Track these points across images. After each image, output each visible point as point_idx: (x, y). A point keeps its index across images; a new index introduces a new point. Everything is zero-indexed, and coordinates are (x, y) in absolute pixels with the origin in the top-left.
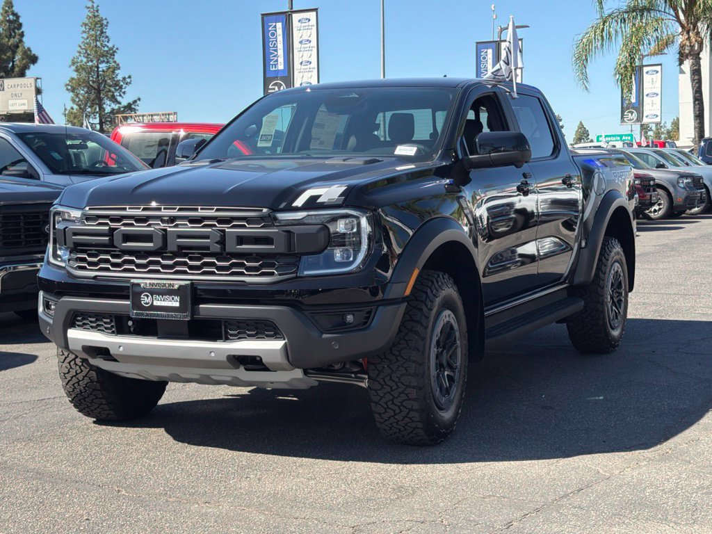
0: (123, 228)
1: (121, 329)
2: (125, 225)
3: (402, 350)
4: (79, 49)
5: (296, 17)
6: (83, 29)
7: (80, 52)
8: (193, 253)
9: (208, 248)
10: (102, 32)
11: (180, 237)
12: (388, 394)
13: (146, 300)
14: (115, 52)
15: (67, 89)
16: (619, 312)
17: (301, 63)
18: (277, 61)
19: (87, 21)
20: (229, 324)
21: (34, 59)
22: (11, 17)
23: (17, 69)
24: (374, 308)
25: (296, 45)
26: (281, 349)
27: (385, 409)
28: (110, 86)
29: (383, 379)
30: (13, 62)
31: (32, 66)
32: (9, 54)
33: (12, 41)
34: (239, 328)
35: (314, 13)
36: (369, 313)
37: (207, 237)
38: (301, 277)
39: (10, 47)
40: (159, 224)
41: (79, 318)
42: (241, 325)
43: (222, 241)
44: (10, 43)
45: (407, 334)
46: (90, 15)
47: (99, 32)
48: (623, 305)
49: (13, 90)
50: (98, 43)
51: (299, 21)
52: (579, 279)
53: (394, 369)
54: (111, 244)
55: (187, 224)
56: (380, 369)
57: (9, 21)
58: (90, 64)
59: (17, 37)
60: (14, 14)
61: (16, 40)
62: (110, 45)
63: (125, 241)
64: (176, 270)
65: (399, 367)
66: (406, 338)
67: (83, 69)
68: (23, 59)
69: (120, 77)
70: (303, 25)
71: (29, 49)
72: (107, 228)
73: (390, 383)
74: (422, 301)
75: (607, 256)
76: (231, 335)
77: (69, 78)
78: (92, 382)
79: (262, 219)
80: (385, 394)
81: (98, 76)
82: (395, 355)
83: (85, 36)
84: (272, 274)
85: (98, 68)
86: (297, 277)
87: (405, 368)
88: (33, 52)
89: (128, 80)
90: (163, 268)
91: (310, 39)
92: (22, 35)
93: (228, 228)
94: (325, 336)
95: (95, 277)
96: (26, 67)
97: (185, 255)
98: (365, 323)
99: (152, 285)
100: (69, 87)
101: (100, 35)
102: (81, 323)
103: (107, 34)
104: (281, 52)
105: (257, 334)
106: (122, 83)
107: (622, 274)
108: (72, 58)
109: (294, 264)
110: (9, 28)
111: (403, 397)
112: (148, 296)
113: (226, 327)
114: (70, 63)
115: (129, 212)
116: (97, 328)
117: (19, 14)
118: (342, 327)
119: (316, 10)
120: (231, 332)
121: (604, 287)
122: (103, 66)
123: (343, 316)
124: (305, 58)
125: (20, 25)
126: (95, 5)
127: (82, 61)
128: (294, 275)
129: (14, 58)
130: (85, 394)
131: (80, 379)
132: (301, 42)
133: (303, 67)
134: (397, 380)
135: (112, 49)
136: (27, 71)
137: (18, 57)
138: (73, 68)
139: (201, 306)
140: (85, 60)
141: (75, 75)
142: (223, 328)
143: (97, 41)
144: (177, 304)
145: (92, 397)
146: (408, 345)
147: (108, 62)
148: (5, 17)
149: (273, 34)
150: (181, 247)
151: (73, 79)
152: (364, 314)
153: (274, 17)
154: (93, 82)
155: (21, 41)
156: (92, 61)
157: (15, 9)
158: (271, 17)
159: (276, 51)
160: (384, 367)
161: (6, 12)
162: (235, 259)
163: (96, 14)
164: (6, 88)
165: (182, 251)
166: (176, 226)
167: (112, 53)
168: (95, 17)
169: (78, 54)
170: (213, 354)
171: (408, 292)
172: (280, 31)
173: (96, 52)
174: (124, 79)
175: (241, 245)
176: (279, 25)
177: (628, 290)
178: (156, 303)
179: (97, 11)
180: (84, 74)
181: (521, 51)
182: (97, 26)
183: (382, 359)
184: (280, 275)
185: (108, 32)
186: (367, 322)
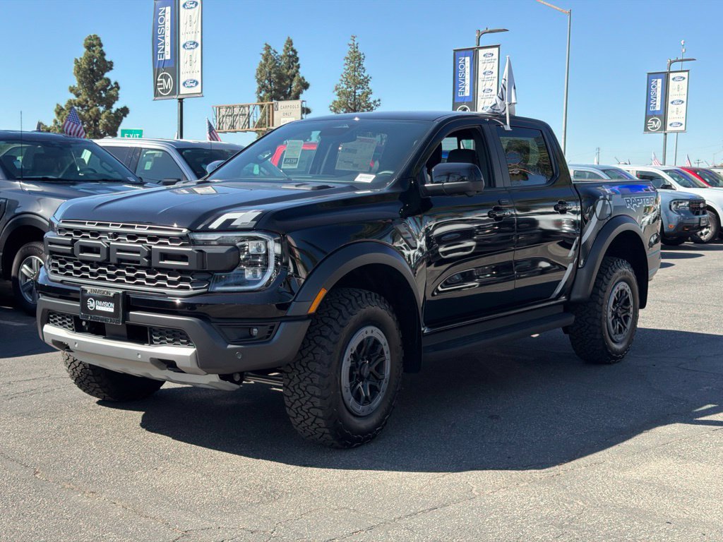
0: (81, 240)
1: (79, 328)
2: (83, 237)
3: (309, 362)
4: (341, 78)
5: (481, 52)
6: (346, 62)
7: (342, 80)
8: (130, 266)
9: (138, 262)
10: (360, 64)
11: (120, 250)
12: (297, 401)
13: (91, 305)
14: (368, 80)
15: (331, 110)
16: (625, 327)
17: (484, 91)
18: (464, 89)
19: (348, 56)
20: (154, 330)
21: (306, 86)
22: (291, 53)
23: (293, 94)
24: (277, 324)
25: (481, 75)
26: (191, 356)
27: (297, 414)
28: (364, 107)
29: (293, 387)
30: (291, 88)
31: (304, 91)
32: (288, 82)
33: (290, 72)
34: (161, 334)
35: (497, 49)
36: (272, 327)
37: (138, 252)
38: (212, 292)
39: (288, 77)
40: (106, 238)
41: (51, 316)
42: (161, 331)
43: (149, 257)
44: (289, 73)
45: (314, 348)
46: (352, 51)
47: (357, 65)
48: (630, 321)
49: (285, 110)
50: (356, 73)
51: (484, 56)
52: (575, 296)
53: (302, 379)
54: (72, 254)
55: (125, 240)
56: (291, 378)
57: (290, 56)
58: (349, 90)
59: (295, 68)
60: (294, 51)
61: (294, 70)
62: (365, 75)
63: (82, 252)
64: (118, 280)
65: (306, 377)
66: (314, 352)
67: (344, 94)
68: (298, 86)
69: (371, 101)
70: (487, 59)
71: (303, 78)
72: (70, 239)
73: (298, 391)
74: (334, 319)
75: (608, 276)
76: (155, 340)
77: (332, 101)
78: (85, 368)
79: (182, 238)
80: (295, 400)
81: (355, 100)
82: (303, 367)
83: (346, 67)
84: (187, 288)
85: (355, 92)
86: (207, 292)
87: (311, 379)
88: (306, 80)
89: (378, 103)
90: (127, 280)
91: (492, 70)
92: (298, 67)
93: (154, 245)
94: (230, 346)
95: (62, 282)
96: (300, 92)
97: (123, 267)
98: (268, 337)
99: (95, 291)
100: (332, 108)
101: (358, 66)
102: (52, 320)
103: (363, 66)
104: (468, 81)
105: (174, 340)
106: (372, 105)
107: (630, 292)
108: (335, 85)
109: (207, 280)
110: (289, 61)
111: (309, 405)
112: (92, 301)
113: (151, 333)
114: (334, 89)
115: (87, 227)
116: (63, 325)
117: (297, 51)
118: (247, 339)
119: (498, 46)
120: (155, 338)
121: (602, 304)
122: (359, 92)
123: (250, 329)
124: (488, 87)
125: (297, 59)
126: (355, 43)
127: (343, 88)
128: (206, 290)
129: (291, 85)
130: (82, 378)
131: (77, 365)
132: (484, 73)
133: (485, 94)
134: (304, 389)
135: (366, 78)
136: (301, 95)
137: (294, 84)
138: (336, 93)
139: (131, 313)
140: (345, 86)
141: (337, 99)
142: (148, 333)
143: (355, 71)
144: (112, 310)
145: (87, 381)
146: (314, 359)
147: (363, 88)
148: (286, 53)
149: (462, 67)
150: (120, 260)
151: (335, 101)
152: (267, 329)
153: (464, 52)
154: (351, 104)
155: (297, 71)
156: (351, 87)
157: (294, 46)
158: (462, 52)
159: (464, 80)
160: (294, 376)
161: (287, 49)
162: (160, 272)
163: (356, 50)
164: (279, 109)
165: (120, 263)
166: (119, 240)
167: (366, 81)
168: (355, 52)
169: (340, 82)
170: (139, 356)
171: (313, 310)
172: (468, 64)
173: (354, 80)
174: (375, 102)
175: (164, 260)
176: (468, 59)
177: (638, 306)
178: (98, 308)
179: (357, 48)
180: (344, 98)
181: (515, 88)
182: (356, 59)
183: (293, 369)
184: (194, 289)
185: (364, 64)
186: (269, 336)
